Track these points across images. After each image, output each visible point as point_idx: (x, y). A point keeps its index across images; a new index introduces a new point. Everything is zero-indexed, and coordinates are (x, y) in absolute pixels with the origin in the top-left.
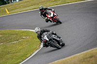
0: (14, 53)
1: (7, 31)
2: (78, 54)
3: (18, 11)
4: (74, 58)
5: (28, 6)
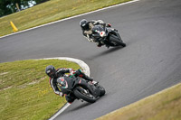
0: (33, 104)
1: (17, 63)
2: (152, 96)
3: (33, 25)
4: (145, 103)
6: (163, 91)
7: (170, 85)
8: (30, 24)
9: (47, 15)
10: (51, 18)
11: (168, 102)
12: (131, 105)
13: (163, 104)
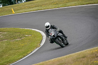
1: (11, 29)
2: (73, 54)
3: (22, 11)
4: (69, 57)
5: (32, 8)
6: (79, 52)
7: (83, 50)
8: (21, 11)
9: (30, 8)
10: (32, 9)
11: (79, 58)
12: (62, 57)
13: (77, 59)
